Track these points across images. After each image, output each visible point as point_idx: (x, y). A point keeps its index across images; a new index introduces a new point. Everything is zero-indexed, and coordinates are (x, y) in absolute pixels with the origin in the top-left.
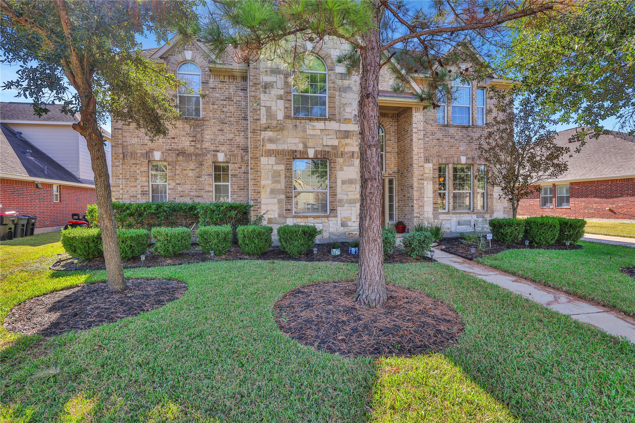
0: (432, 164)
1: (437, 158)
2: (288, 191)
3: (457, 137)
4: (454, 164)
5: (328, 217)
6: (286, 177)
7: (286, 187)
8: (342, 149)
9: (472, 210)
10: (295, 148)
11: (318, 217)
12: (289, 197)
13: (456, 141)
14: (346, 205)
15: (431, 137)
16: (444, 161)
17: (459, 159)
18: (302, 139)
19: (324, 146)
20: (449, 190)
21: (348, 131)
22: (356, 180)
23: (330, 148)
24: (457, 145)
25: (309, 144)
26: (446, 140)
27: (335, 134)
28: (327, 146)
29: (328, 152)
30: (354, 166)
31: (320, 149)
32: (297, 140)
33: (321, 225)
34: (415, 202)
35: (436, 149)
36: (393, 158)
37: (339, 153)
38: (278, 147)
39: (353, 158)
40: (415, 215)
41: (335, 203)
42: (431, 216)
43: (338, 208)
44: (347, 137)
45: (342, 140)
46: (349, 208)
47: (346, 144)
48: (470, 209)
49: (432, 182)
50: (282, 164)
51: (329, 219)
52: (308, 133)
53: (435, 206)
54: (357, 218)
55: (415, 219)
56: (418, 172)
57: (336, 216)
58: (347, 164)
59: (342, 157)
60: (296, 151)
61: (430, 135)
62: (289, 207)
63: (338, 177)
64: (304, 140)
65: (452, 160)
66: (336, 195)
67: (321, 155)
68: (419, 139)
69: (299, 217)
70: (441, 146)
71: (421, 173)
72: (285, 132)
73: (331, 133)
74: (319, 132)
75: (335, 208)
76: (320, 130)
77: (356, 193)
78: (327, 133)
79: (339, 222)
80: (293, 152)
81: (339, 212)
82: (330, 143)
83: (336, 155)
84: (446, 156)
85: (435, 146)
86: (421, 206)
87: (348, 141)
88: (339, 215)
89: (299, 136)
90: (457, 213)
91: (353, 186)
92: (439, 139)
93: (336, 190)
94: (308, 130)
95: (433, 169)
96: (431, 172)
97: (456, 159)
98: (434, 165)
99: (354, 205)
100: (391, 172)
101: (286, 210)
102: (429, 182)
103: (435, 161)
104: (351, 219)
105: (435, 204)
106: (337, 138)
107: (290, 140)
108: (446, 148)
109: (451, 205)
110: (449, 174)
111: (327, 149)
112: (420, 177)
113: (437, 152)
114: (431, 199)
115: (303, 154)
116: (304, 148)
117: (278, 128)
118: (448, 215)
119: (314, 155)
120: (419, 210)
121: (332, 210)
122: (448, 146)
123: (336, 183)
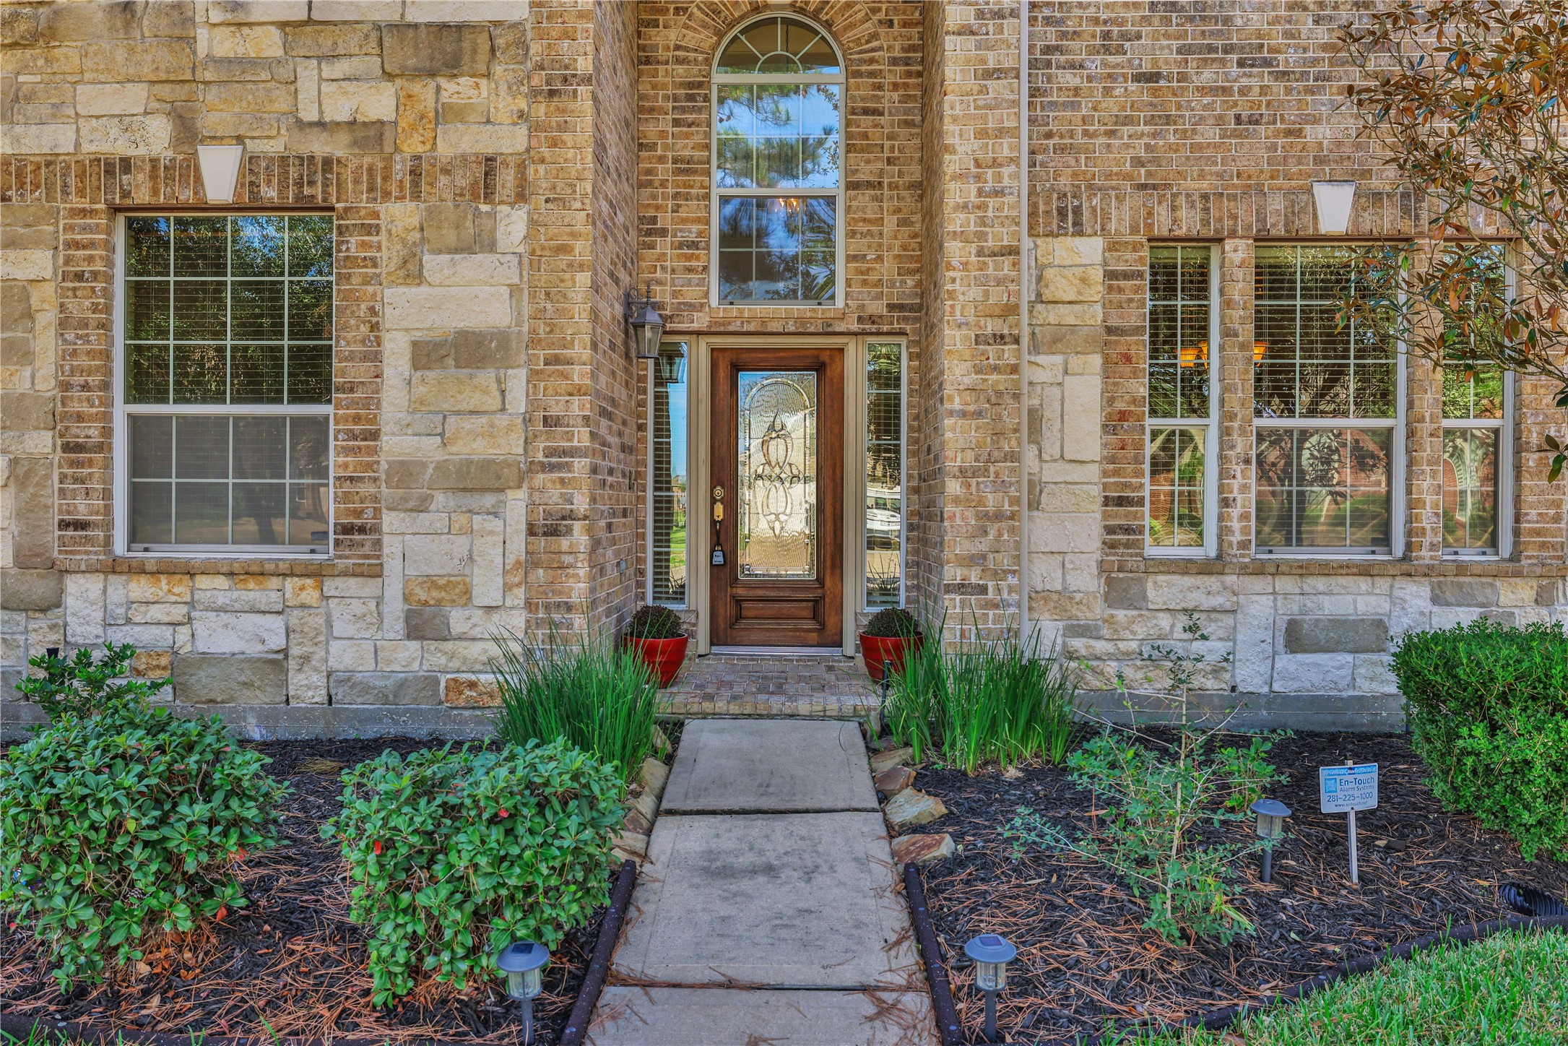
0: (1098, 243)
1: (1135, 200)
2: (76, 407)
3: (1293, 56)
4: (1263, 239)
5: (317, 573)
6: (63, 324)
7: (66, 386)
8: (413, 145)
9: (1399, 549)
10: (122, 148)
11: (258, 573)
12: (79, 448)
13: (1278, 87)
14: (440, 499)
15: (1095, 65)
16: (1189, 222)
17: (1301, 200)
18: (165, 91)
19: (301, 125)
20: (1227, 416)
21: (460, 27)
22: (503, 338)
23: (343, 137)
24: (1291, 114)
25: (209, 121)
26: (1207, 76)
27: (372, 46)
28: (321, 124)
29: (327, 162)
30: (492, 247)
31: (274, 147)
32: (134, 98)
33: (277, 623)
34: (953, 487)
35: (1136, 142)
36: (890, 223)
37: (400, 168)
38: (17, 140)
39: (489, 196)
40: (952, 574)
41: (366, 489)
42: (1086, 581)
43: (390, 521)
44: (453, 67)
45: (416, 87)
46: (460, 520)
47: (445, 114)
48: (1384, 540)
49: (1096, 361)
50: (37, 243)
51: (330, 586)
52: (202, 49)
53: (1121, 516)
54: (507, 588)
55: (952, 603)
56: (975, 292)
57: (376, 572)
58: (451, 237)
59: (416, 196)
60: (126, 164)
61: (1093, 51)
62: (82, 508)
63: (390, 317)
64: (181, 92)
65: (1246, 214)
66: (375, 435)
67: (283, 186)
68: (989, 74)
69: (141, 571)
70: (1168, 120)
71: (998, 296)
72: (68, 54)
73: (352, 41)
74: (270, 44)
75: (367, 518)
76: (282, 25)
77: (502, 421)
78: (326, 44)
79: (395, 607)
80: (110, 172)
81: (391, 546)
82: (339, 110)
83: (378, 187)
84: (1205, 185)
85: (1128, 121)
86: (998, 516)
87: (457, 89)
88: (393, 566)
89: (147, 71)
90: (1278, 570)
91: (487, 377)
92: (1153, 77)
93: (373, 402)
94: (202, 34)
95: (1111, 275)
96: (1096, 292)
97: (1276, 204)
98: (1112, 247)
99: (489, 500)
100: (877, 307)
101: (64, 525)
102: (1075, 362)
103: (1121, 218)
104: (467, 593)
105: (1121, 501)
106: (388, 76)
107: (91, 98)
108: (1209, 134)
109: (1235, 512)
110: (1227, 304)
111: (319, 146)
112: (991, 326)
113: (1138, 162)
114: (1093, 472)
115: (169, 178)
116: (176, 142)
117: (22, 27)
118: (1212, 582)
119: (240, 184)
120: (982, 545)
121: (347, 529)
122: (1220, 120)
123: (376, 357)
